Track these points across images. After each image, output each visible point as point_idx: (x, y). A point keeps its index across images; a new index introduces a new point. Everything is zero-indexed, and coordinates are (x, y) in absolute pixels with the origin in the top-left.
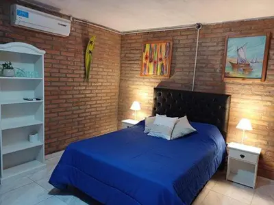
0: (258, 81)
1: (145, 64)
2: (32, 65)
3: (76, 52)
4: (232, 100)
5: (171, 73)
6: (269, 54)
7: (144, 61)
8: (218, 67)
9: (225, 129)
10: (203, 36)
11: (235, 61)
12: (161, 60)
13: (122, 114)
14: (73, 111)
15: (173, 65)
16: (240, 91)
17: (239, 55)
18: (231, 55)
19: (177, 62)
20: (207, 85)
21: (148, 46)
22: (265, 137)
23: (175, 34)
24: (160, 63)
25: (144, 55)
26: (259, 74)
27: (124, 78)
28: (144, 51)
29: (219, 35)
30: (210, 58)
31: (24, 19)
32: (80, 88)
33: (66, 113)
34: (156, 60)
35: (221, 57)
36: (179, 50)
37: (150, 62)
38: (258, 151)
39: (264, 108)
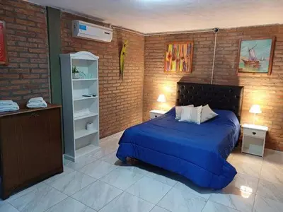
0: (266, 75)
1: (168, 62)
2: (86, 68)
3: (114, 54)
4: (245, 90)
5: (192, 69)
6: (274, 54)
7: (167, 59)
8: (233, 64)
9: (239, 114)
10: (220, 38)
11: (246, 59)
12: (183, 58)
13: (147, 106)
14: (112, 104)
15: (194, 63)
16: (252, 83)
17: (250, 54)
18: (244, 54)
19: (198, 60)
20: (223, 79)
21: (170, 46)
22: (270, 118)
23: (195, 36)
24: (182, 61)
25: (167, 54)
26: (266, 69)
27: (147, 75)
28: (167, 51)
29: (234, 38)
30: (226, 56)
31: (84, 31)
32: (116, 85)
33: (108, 106)
34: (178, 58)
35: (236, 56)
36: (199, 50)
37: (173, 60)
38: (266, 129)
39: (270, 96)
